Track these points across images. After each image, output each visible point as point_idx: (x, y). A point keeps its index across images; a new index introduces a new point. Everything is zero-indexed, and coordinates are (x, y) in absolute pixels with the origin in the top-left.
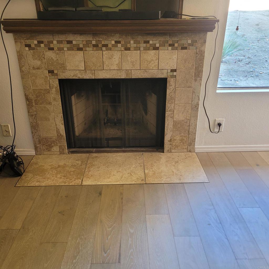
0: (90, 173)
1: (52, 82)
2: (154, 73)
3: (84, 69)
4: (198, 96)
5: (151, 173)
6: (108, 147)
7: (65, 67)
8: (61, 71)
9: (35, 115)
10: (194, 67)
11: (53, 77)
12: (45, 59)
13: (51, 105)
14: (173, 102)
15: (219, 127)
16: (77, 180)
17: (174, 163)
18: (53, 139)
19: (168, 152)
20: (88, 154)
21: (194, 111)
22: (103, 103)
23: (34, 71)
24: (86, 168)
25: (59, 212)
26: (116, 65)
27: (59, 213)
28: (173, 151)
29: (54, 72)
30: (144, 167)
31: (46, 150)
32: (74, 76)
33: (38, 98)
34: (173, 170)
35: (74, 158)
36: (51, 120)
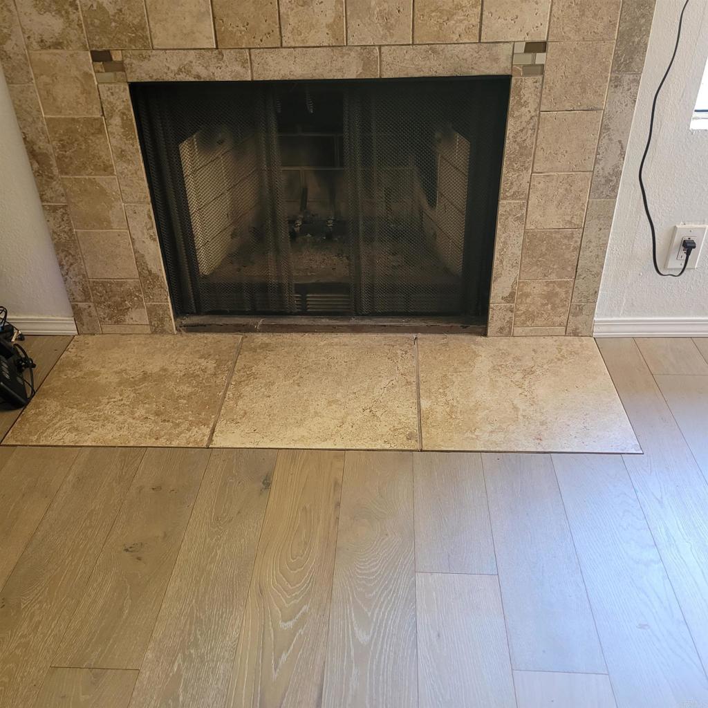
0: (240, 403)
1: (109, 94)
2: (465, 57)
3: (215, 47)
4: (620, 142)
5: (440, 411)
6: (304, 313)
7: (147, 39)
8: (136, 53)
9: (64, 207)
10: (614, 33)
11: (111, 74)
12: (77, 9)
13: (112, 174)
14: (527, 165)
15: (685, 255)
16: (195, 429)
17: (519, 376)
18: (128, 287)
19: (501, 333)
20: (240, 337)
21: (599, 197)
22: (284, 165)
23: (46, 56)
24: (228, 384)
25: (127, 547)
26: (328, 26)
27: (127, 550)
28: (518, 330)
29: (113, 57)
30: (418, 388)
31: (107, 319)
32: (180, 70)
33: (66, 152)
34: (515, 402)
35: (195, 347)
36: (115, 226)
